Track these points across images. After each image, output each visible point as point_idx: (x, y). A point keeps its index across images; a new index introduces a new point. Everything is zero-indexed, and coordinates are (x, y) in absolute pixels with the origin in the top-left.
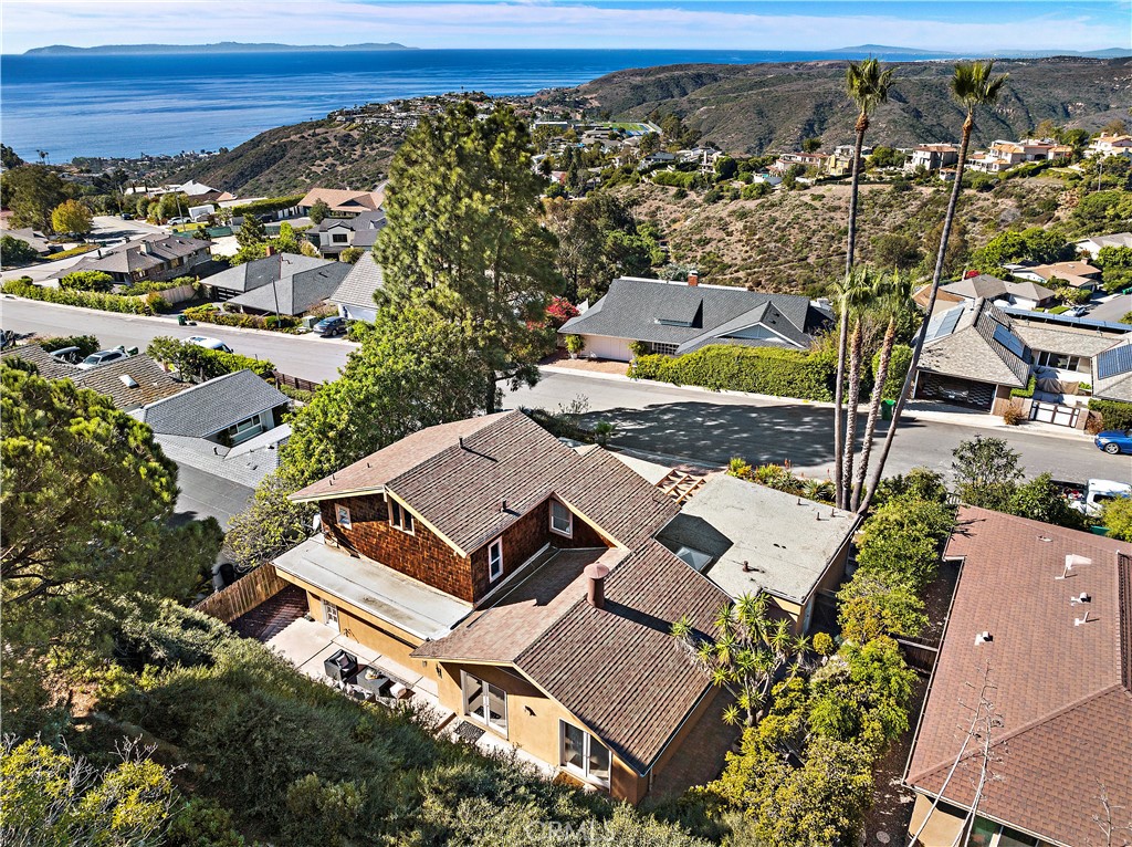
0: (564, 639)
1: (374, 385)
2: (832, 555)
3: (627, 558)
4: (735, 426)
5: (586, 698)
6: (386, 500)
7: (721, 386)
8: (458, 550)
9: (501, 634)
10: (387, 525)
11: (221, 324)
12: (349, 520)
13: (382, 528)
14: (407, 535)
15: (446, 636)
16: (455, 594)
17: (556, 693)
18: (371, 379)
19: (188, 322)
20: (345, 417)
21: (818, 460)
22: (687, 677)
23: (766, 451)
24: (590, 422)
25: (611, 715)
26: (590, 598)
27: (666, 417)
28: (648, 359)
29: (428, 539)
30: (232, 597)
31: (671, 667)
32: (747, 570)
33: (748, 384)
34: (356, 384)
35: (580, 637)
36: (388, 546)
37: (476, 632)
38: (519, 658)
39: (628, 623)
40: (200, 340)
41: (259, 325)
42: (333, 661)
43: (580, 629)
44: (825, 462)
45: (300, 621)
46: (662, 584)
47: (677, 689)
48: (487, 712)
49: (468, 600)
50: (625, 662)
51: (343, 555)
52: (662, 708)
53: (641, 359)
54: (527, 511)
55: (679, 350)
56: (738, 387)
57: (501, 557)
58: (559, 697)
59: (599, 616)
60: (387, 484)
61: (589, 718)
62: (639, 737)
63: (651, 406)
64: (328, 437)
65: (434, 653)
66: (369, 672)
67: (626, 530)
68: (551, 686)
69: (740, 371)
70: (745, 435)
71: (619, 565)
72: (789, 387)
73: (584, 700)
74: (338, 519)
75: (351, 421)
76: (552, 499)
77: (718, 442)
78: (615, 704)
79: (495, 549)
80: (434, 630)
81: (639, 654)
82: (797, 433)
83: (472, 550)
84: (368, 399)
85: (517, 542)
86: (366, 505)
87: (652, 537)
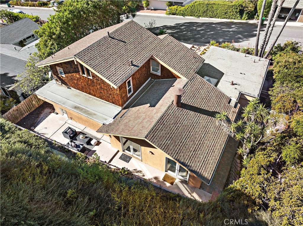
0: (166, 123)
1: (69, 14)
2: (264, 76)
3: (187, 83)
4: (208, 29)
5: (180, 151)
6: (76, 63)
7: (200, 16)
8: (112, 85)
9: (136, 122)
10: (79, 74)
11: (22, 6)
12: (63, 73)
13: (78, 76)
14: (89, 78)
15: (111, 122)
16: (113, 103)
17: (166, 151)
18: (68, 12)
19: (11, 6)
20: (58, 29)
21: (241, 40)
22: (219, 134)
23: (221, 38)
24: (155, 31)
25: (191, 158)
26: (175, 103)
27: (182, 28)
28: (173, 7)
29: (98, 80)
30: (22, 108)
31: (212, 131)
32: (233, 84)
33: (210, 15)
34: (61, 14)
35: (173, 121)
36: (81, 83)
37: (125, 120)
38: (147, 136)
39: (192, 113)
40: (12, 10)
41: (35, 5)
42: (66, 132)
43: (172, 118)
44: (244, 41)
45: (52, 114)
46: (202, 93)
47: (216, 141)
48: (132, 150)
49: (119, 105)
50: (193, 131)
51: (64, 88)
52: (212, 151)
53: (170, 8)
54: (142, 64)
55: (184, 4)
56: (206, 16)
57: (132, 86)
58: (168, 153)
59: (180, 111)
60: (75, 56)
61: (182, 161)
62: (205, 166)
63: (176, 24)
64: (53, 38)
65: (107, 131)
66: (81, 136)
67: (185, 71)
68: (163, 147)
69: (207, 10)
70: (212, 33)
71: (184, 87)
72: (225, 15)
73: (179, 152)
74: (59, 73)
75: (61, 30)
76: (152, 58)
77: (203, 35)
78: (192, 152)
79: (129, 82)
80: (106, 120)
81: (198, 127)
82: (231, 31)
83: (119, 85)
84: (67, 21)
85: (138, 78)
86: (69, 66)
87: (195, 73)
